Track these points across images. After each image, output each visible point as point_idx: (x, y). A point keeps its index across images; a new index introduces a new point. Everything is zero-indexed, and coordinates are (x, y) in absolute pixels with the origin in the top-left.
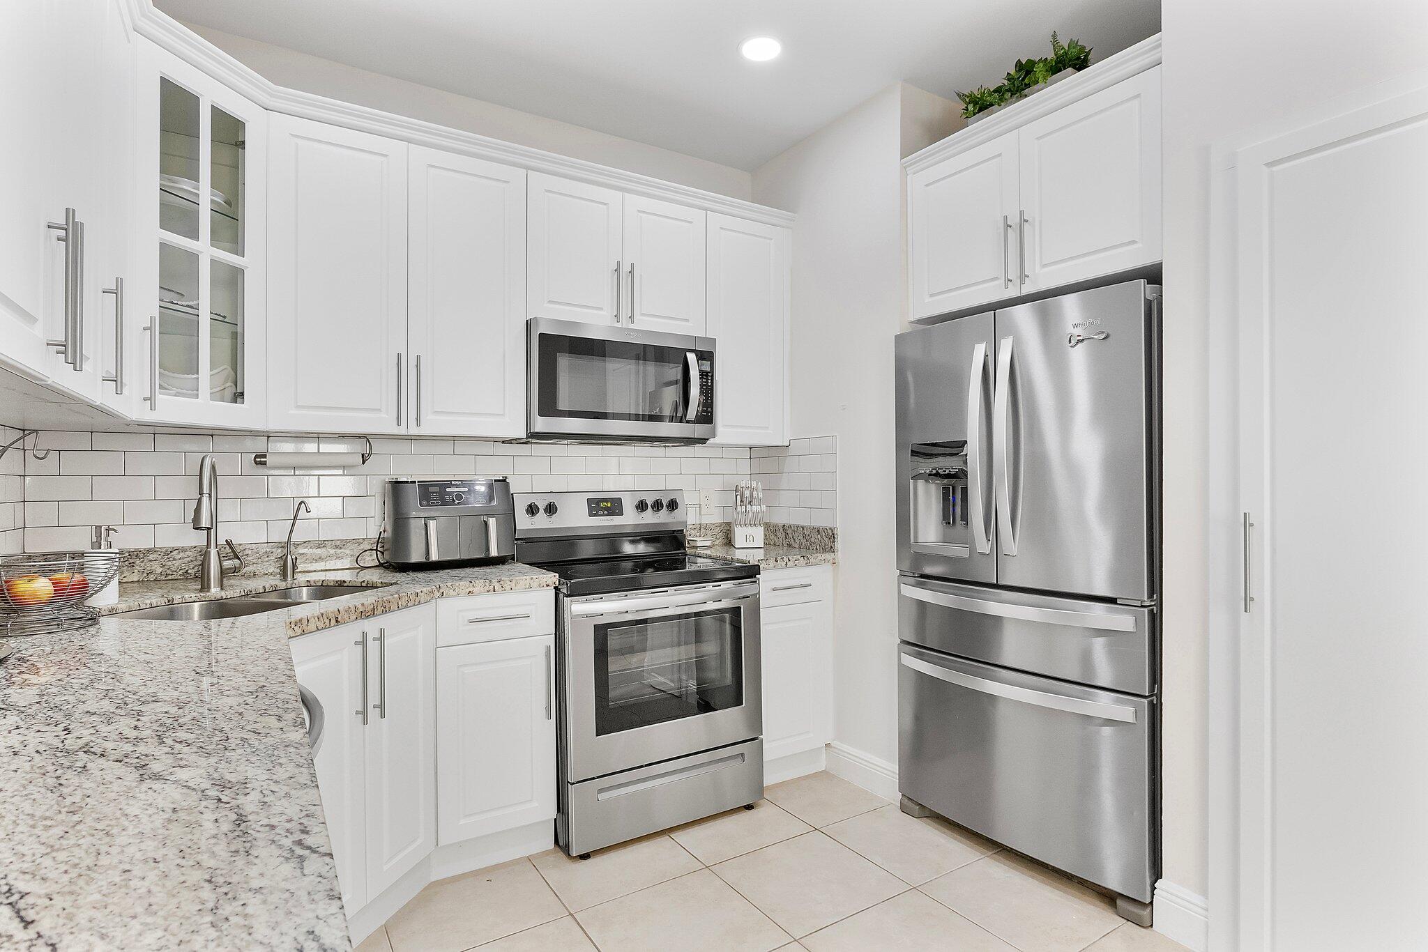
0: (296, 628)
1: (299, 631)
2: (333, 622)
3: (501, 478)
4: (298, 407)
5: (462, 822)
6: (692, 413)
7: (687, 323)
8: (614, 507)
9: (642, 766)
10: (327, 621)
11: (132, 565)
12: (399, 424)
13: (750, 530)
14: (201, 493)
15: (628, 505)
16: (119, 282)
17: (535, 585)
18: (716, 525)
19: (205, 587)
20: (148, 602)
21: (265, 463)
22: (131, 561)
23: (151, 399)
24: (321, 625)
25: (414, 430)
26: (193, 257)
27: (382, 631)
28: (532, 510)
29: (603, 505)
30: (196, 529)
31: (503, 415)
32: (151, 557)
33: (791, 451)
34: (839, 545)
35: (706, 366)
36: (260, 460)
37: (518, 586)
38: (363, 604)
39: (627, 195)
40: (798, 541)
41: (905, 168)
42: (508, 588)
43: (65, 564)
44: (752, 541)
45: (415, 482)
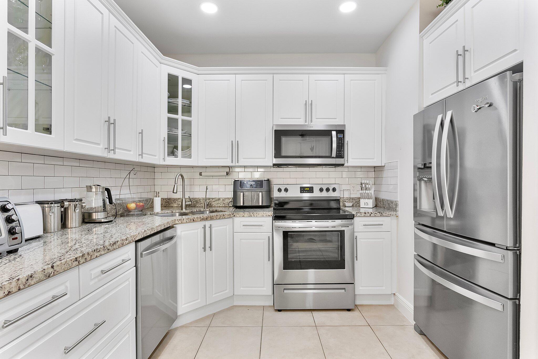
0: (179, 221)
1: (180, 222)
2: (192, 220)
3: (267, 179)
4: (206, 159)
5: (242, 289)
6: (334, 154)
7: (336, 120)
8: (311, 190)
9: (301, 284)
10: (190, 220)
11: (175, 202)
12: (232, 162)
13: (366, 201)
14: (175, 183)
15: (316, 189)
16: (142, 130)
17: (265, 215)
18: (357, 198)
19: (182, 209)
20: (166, 212)
21: (201, 175)
22: (175, 201)
23: (164, 159)
24: (188, 221)
25: (237, 164)
26: (177, 120)
27: (211, 225)
28: (280, 190)
29: (306, 189)
30: (173, 193)
31: (265, 158)
32: (179, 200)
33: (386, 168)
34: (399, 208)
35: (341, 136)
36: (201, 174)
37: (259, 215)
38: (203, 217)
39: (310, 75)
40: (386, 206)
41: (422, 37)
42: (256, 216)
43: (144, 200)
44: (367, 205)
45: (239, 181)
